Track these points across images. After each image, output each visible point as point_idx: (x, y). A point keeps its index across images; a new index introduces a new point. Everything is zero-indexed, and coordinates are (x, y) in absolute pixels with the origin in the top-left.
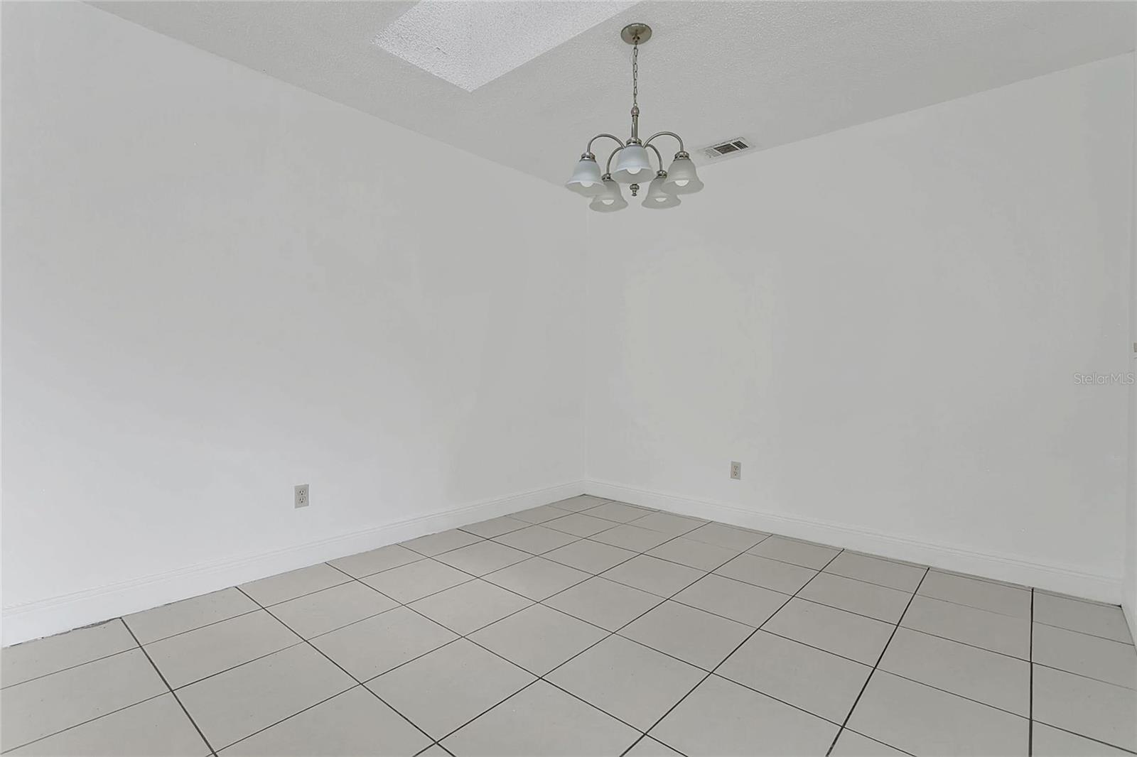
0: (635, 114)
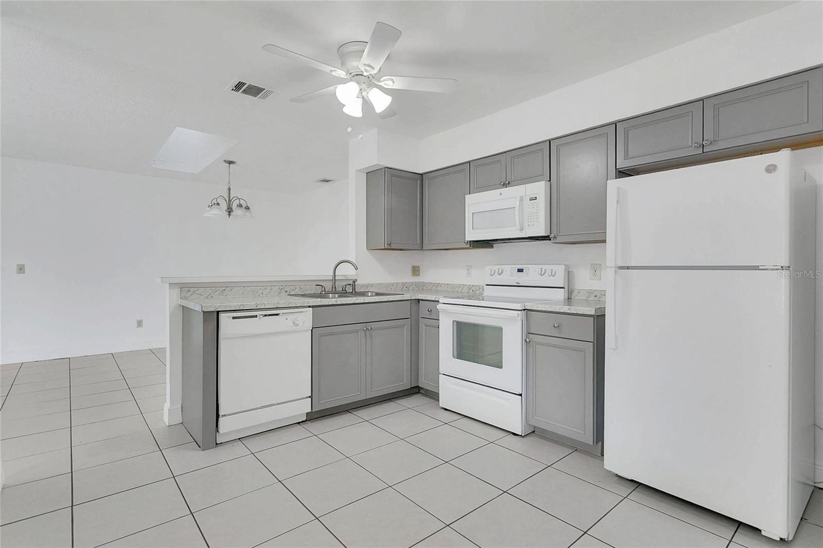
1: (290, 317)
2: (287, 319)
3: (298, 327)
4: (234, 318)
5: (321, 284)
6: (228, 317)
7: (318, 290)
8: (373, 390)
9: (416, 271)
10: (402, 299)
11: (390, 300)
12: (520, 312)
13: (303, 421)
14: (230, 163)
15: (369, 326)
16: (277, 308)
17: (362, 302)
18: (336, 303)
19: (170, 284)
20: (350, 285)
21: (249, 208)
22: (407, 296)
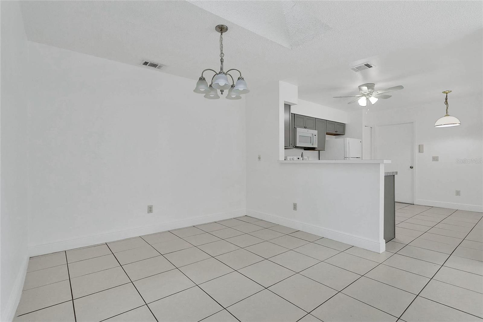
0: (222, 61)
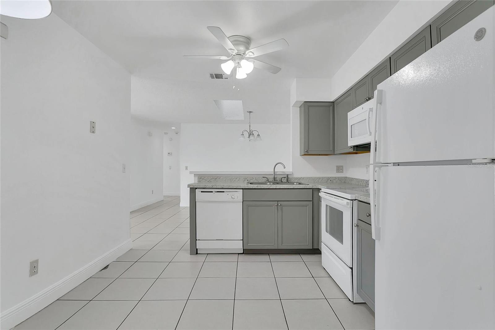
1: (230, 194)
2: (228, 195)
3: (234, 200)
4: (202, 192)
5: (266, 177)
6: (199, 191)
7: (264, 180)
8: (283, 244)
9: (340, 169)
10: (305, 188)
11: (295, 188)
12: (349, 201)
13: (241, 253)
14: (250, 112)
15: (280, 203)
16: (223, 188)
17: (274, 188)
18: (257, 188)
19: (194, 174)
20: (285, 177)
21: (259, 135)
22: (310, 186)
